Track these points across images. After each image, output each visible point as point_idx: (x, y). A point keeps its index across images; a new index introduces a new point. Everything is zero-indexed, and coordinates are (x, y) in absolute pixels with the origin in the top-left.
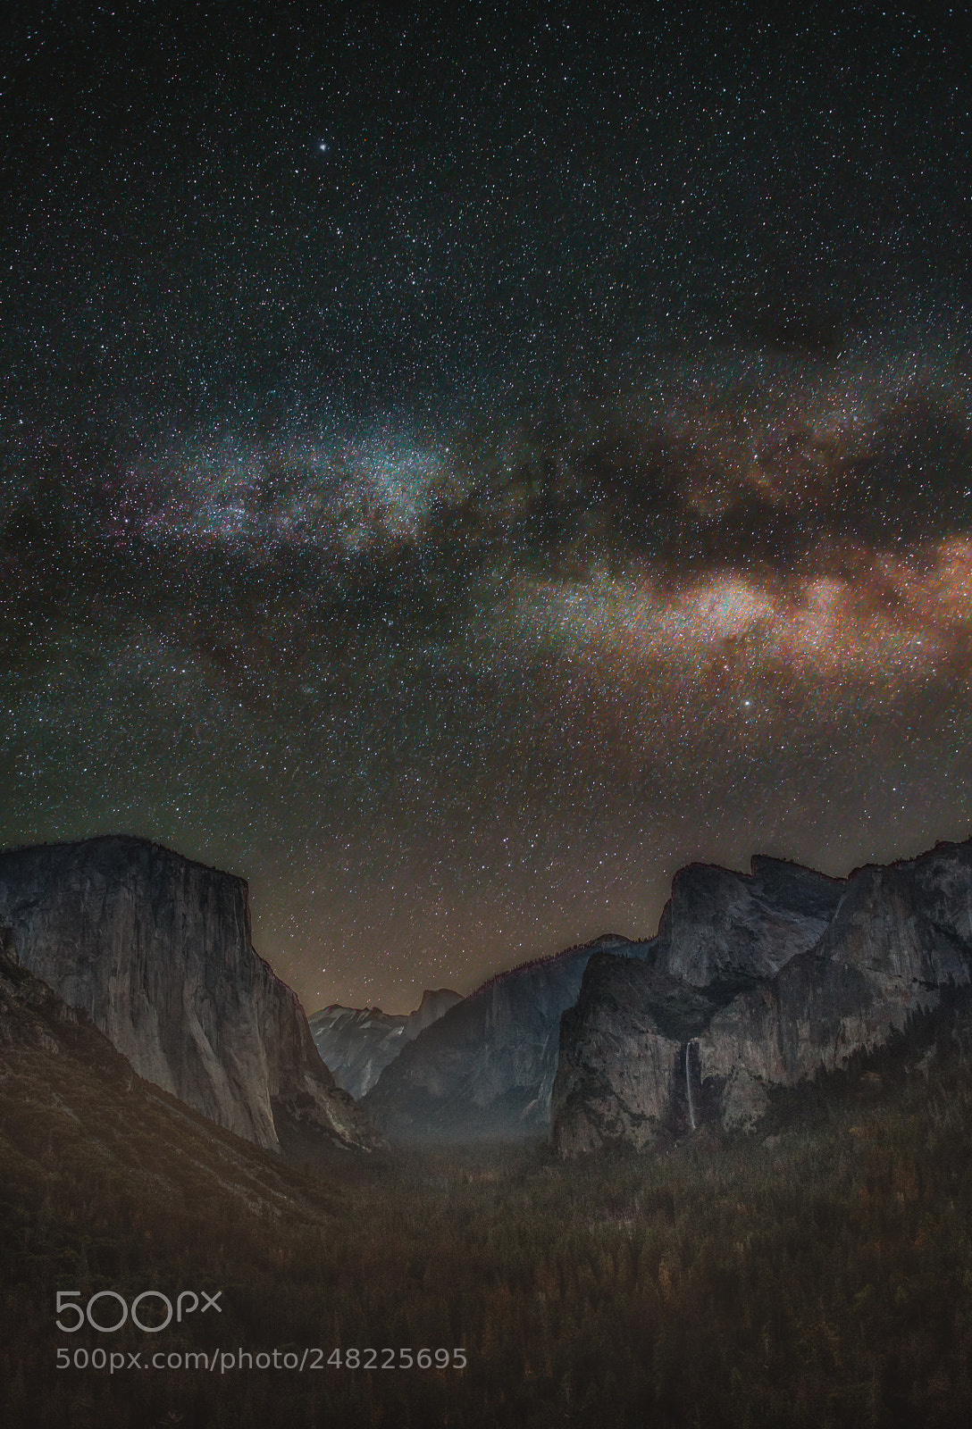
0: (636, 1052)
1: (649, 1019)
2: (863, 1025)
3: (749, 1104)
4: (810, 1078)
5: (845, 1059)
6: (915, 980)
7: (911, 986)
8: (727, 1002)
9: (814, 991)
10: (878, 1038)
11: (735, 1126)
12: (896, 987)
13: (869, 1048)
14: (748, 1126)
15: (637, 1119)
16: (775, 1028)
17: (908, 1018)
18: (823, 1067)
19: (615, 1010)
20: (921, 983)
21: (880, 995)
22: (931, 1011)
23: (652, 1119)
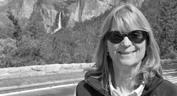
0: (49, 13)
1: (53, 6)
2: (96, 12)
3: (71, 25)
4: (84, 21)
5: (91, 18)
6: (108, 4)
7: (107, 5)
8: (70, 4)
9: (88, 4)
10: (99, 15)
11: (68, 29)
12: (104, 5)
13: (96, 16)
14: (70, 29)
15: (48, 26)
16: (78, 11)
17: (105, 11)
18: (87, 19)
19: (46, 4)
20: (109, 5)
21: (100, 6)
22: (110, 10)
23: (51, 26)
